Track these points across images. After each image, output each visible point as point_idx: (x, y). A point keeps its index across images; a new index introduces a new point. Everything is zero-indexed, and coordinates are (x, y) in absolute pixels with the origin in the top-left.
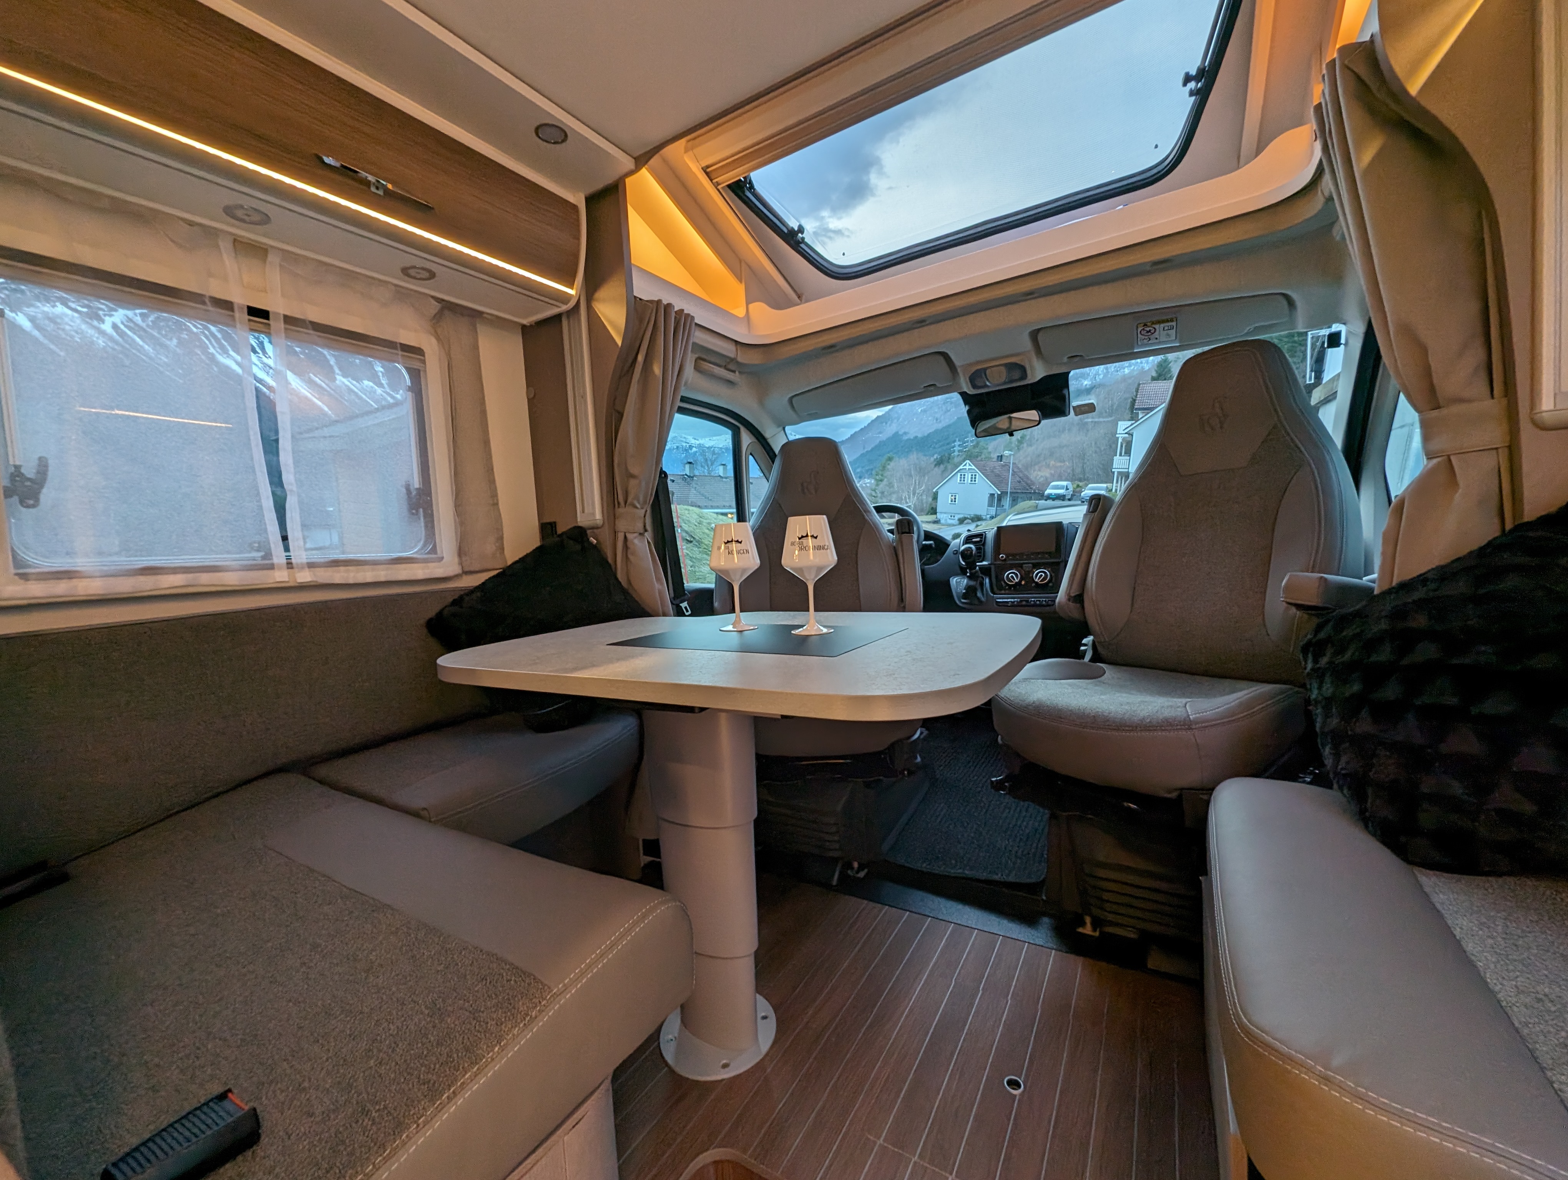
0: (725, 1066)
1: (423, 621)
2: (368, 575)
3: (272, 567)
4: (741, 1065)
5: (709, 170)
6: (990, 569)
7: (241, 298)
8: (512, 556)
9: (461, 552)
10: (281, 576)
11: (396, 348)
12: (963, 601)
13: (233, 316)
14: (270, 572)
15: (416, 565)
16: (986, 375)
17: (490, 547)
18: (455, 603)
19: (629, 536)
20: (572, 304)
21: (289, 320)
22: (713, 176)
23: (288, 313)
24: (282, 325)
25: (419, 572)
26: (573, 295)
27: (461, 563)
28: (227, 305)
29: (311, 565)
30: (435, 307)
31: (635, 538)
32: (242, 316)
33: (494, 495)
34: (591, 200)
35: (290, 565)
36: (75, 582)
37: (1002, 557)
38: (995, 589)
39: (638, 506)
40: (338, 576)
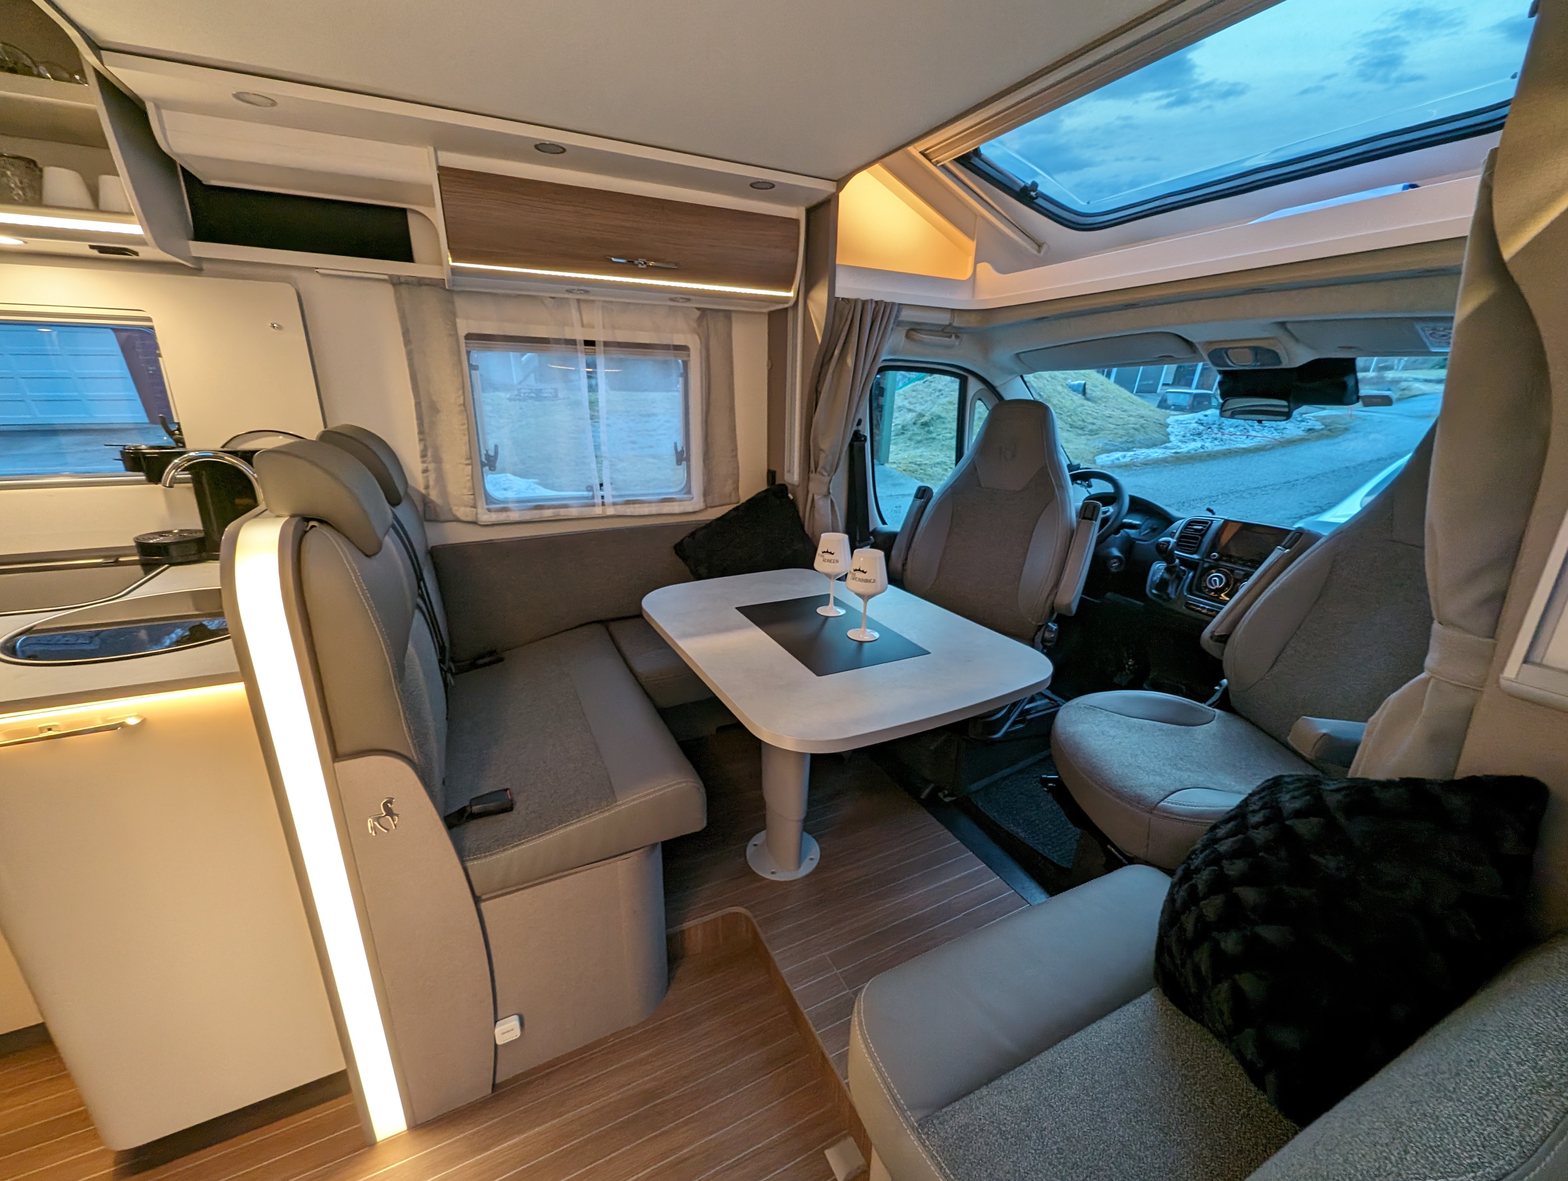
0: (773, 873)
1: (673, 545)
2: (645, 510)
3: (594, 505)
4: (781, 877)
5: (926, 152)
6: (1198, 563)
7: (580, 335)
8: (745, 494)
9: (706, 493)
10: (598, 511)
11: (669, 349)
12: (1154, 591)
13: (576, 348)
14: (592, 508)
15: (674, 503)
16: (1227, 355)
17: (729, 488)
18: (693, 535)
19: (816, 497)
20: (791, 303)
21: (606, 344)
22: (931, 157)
23: (606, 340)
24: (602, 348)
25: (676, 508)
26: (790, 297)
27: (705, 501)
28: (572, 342)
29: (614, 504)
30: (698, 313)
31: (820, 499)
32: (581, 347)
33: (735, 449)
34: (809, 211)
35: (603, 504)
36: (509, 514)
37: (1215, 556)
38: (1194, 588)
39: (826, 474)
40: (629, 510)
